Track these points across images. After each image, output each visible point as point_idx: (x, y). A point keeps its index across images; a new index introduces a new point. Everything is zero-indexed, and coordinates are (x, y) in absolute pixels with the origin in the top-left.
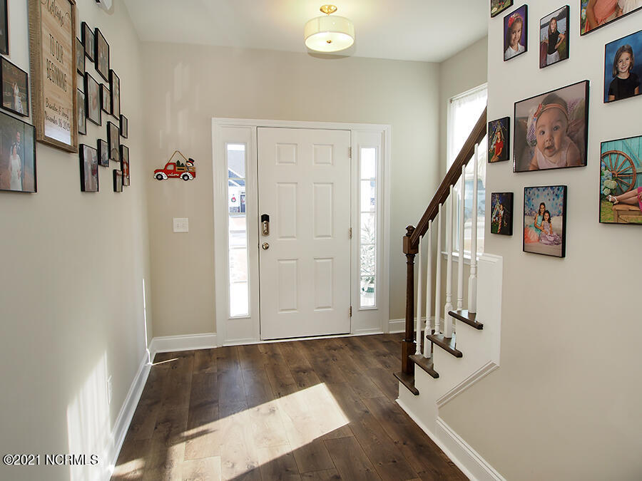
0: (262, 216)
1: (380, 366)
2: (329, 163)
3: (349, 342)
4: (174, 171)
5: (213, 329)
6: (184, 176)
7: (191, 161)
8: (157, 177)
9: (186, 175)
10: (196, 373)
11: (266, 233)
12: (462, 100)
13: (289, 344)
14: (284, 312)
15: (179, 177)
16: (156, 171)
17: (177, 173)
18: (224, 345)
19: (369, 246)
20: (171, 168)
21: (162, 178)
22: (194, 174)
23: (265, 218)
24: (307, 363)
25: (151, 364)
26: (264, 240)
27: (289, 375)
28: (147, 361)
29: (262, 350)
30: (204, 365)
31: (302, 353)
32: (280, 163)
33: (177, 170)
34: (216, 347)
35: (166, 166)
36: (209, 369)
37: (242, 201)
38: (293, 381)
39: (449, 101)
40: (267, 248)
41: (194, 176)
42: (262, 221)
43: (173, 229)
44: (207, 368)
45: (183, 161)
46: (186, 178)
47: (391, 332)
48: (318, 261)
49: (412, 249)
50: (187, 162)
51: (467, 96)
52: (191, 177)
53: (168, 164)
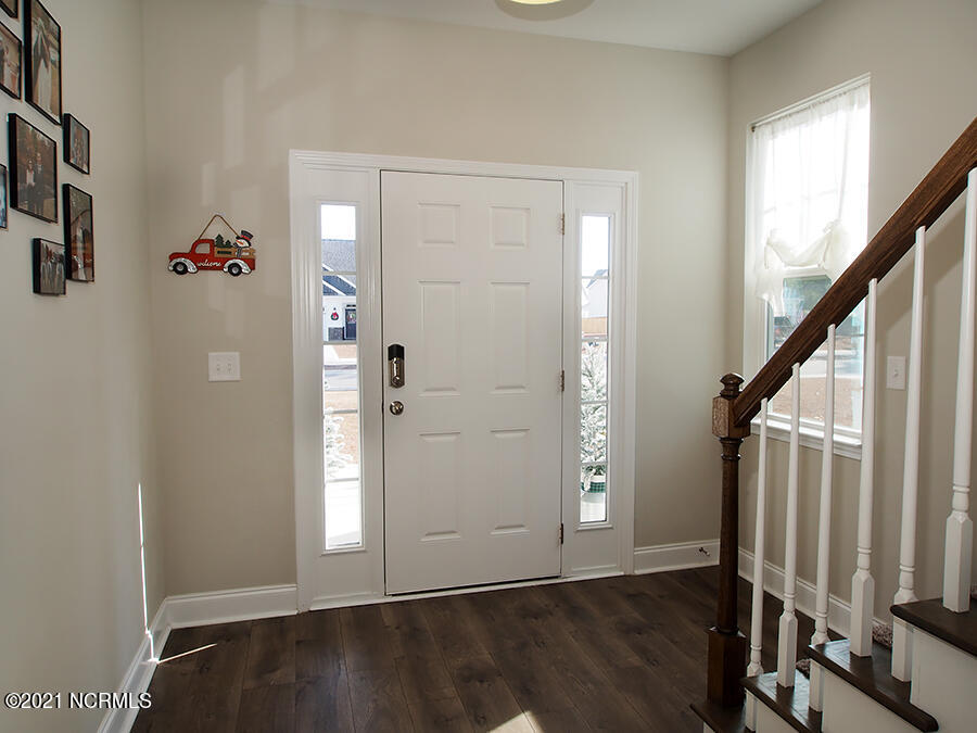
0: (391, 349)
1: (635, 660)
2: (523, 245)
3: (560, 597)
4: (211, 257)
5: (289, 575)
6: (230, 267)
7: (247, 236)
8: (175, 267)
9: (236, 265)
10: (250, 684)
11: (398, 382)
12: (779, 125)
13: (442, 605)
14: (431, 538)
15: (221, 268)
16: (173, 257)
17: (217, 260)
18: (312, 609)
19: (593, 405)
20: (204, 249)
21: (185, 271)
22: (251, 264)
23: (397, 352)
24: (485, 656)
25: (155, 660)
26: (393, 395)
27: (450, 691)
28: (147, 655)
29: (388, 619)
30: (269, 663)
31: (471, 626)
32: (427, 242)
33: (216, 255)
34: (295, 613)
35: (195, 245)
36: (278, 673)
37: (347, 319)
38: (458, 704)
39: (749, 129)
40: (399, 412)
41: (252, 267)
42: (390, 358)
43: (208, 375)
44: (274, 670)
45: (230, 237)
46: (235, 271)
47: (638, 572)
48: (498, 435)
49: (736, 427)
50: (238, 238)
51: (790, 115)
52: (245, 268)
53: (200, 242)
